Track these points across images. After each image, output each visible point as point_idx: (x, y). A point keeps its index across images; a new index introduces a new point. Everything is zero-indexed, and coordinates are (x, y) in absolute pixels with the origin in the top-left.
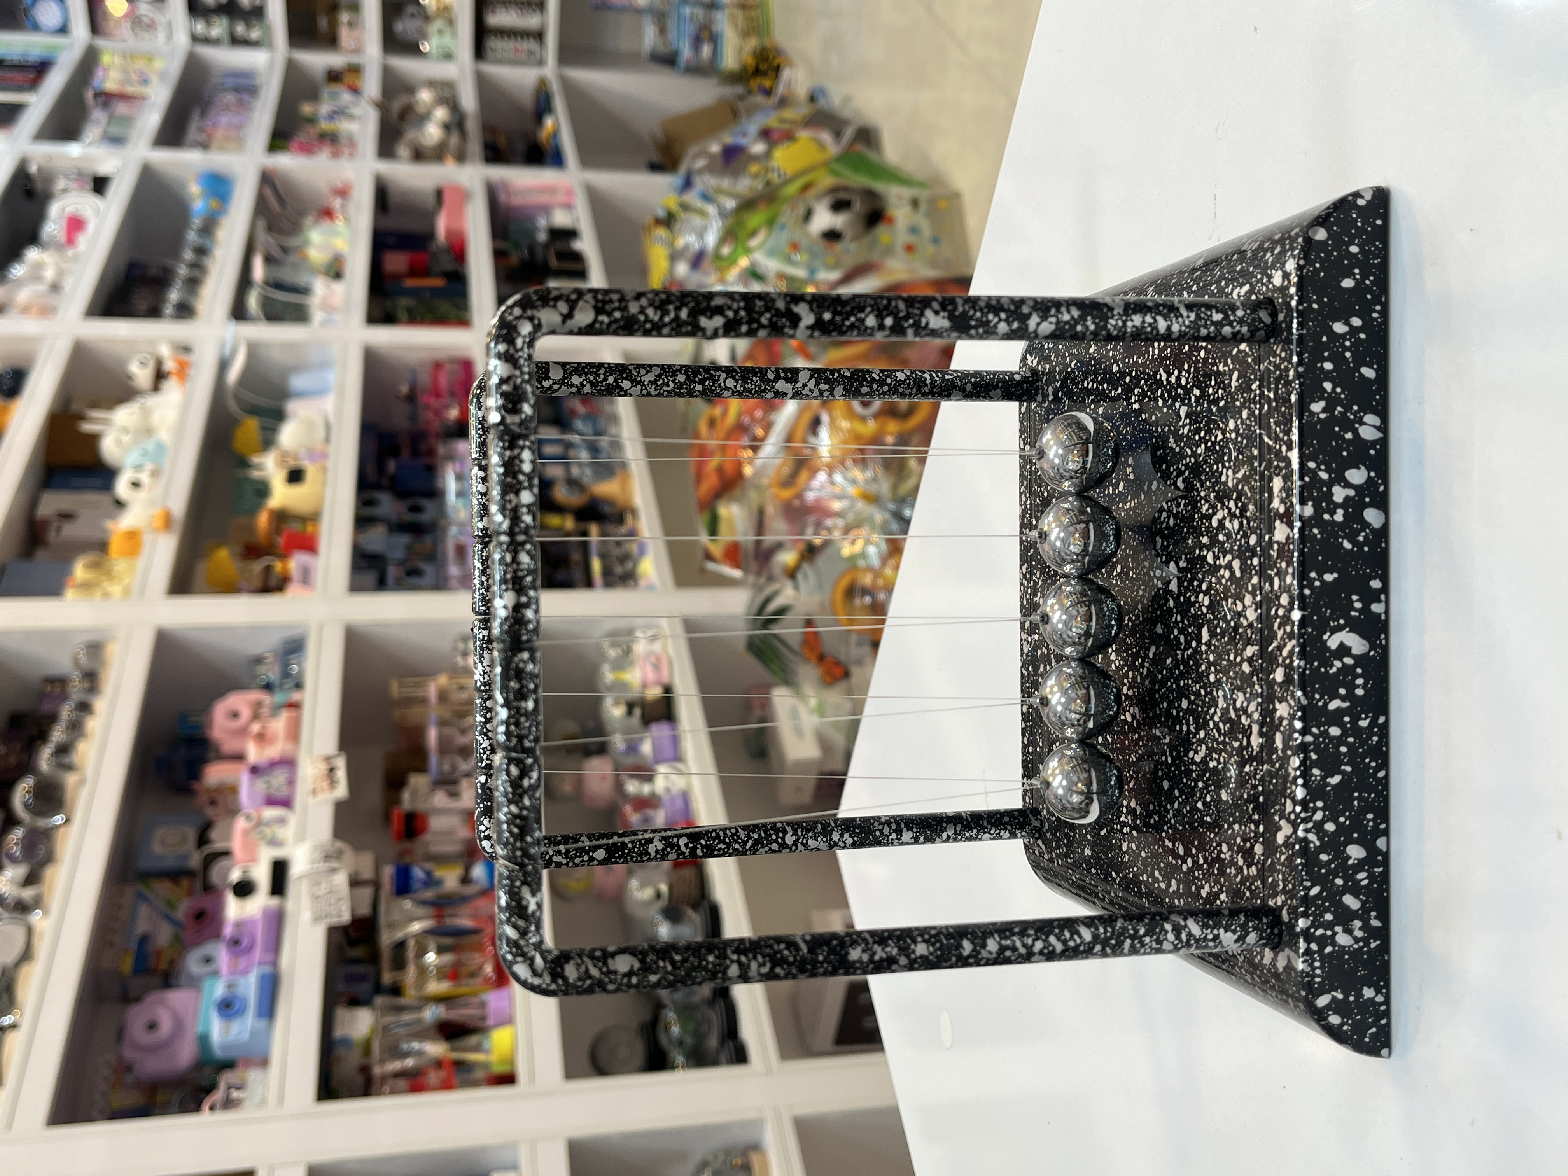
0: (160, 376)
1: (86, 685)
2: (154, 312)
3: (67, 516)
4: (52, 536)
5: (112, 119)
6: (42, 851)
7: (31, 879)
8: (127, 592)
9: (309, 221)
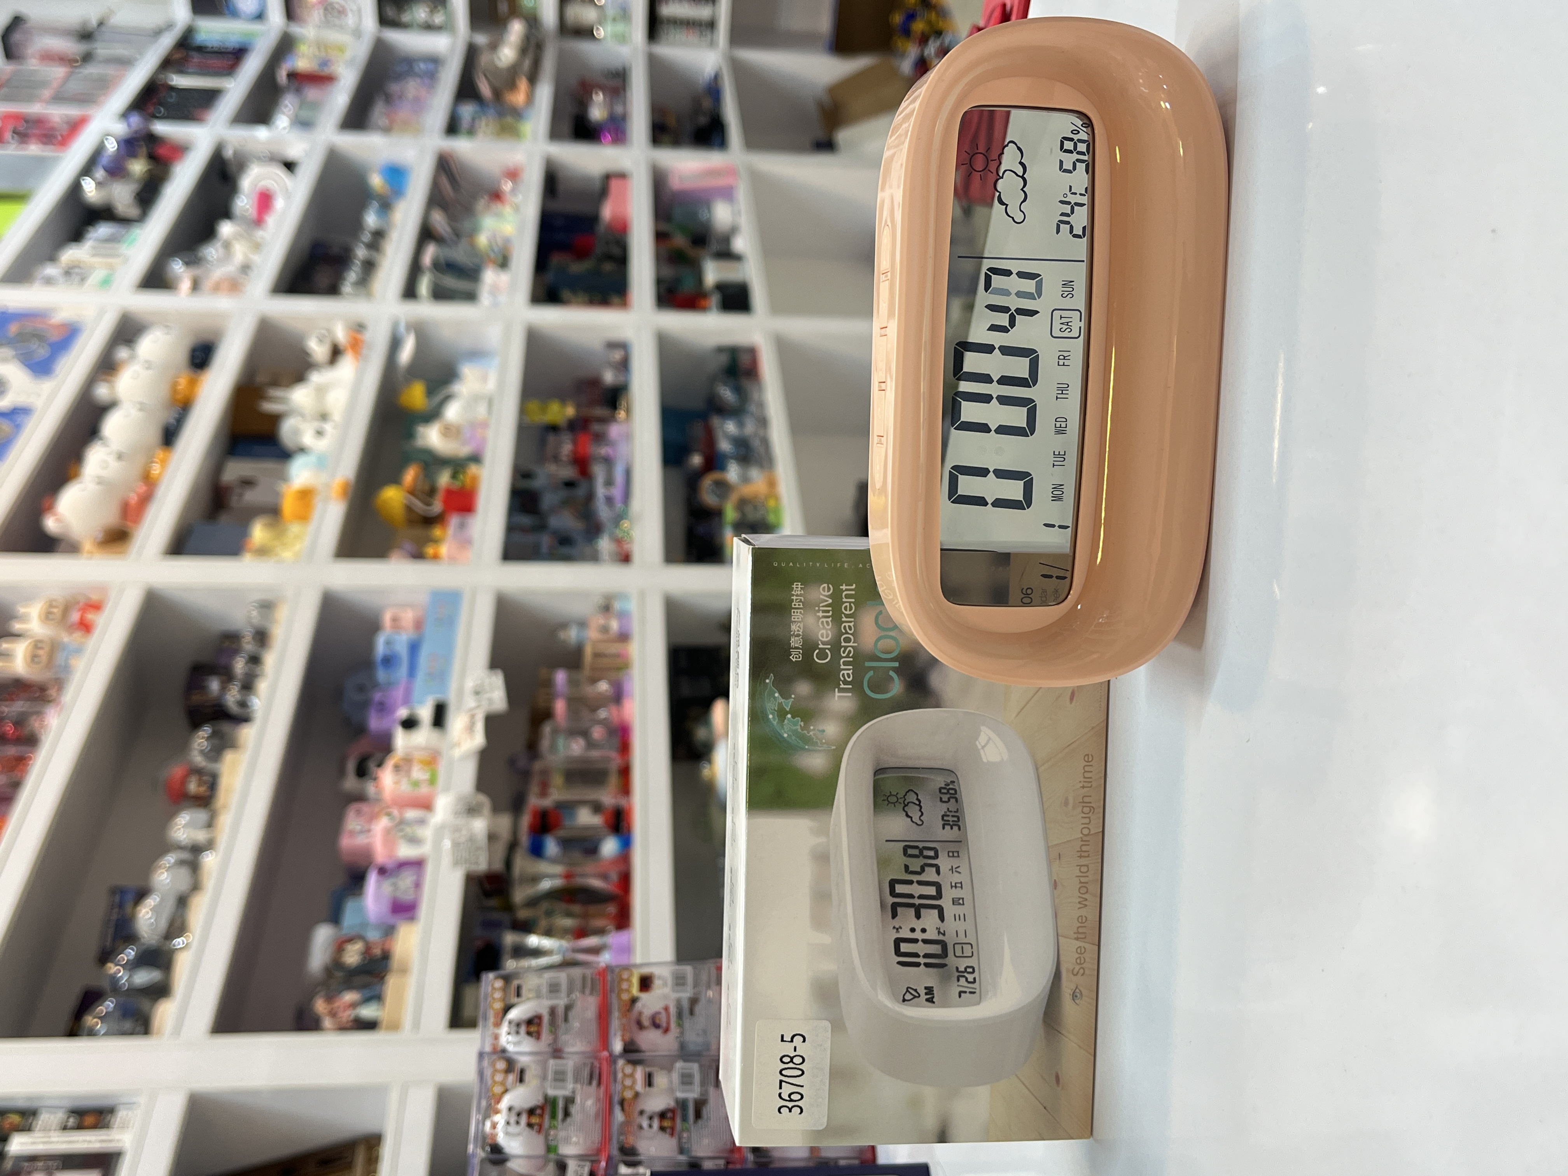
0: (336, 353)
1: (259, 640)
2: (333, 290)
3: (248, 483)
4: (234, 501)
5: (303, 104)
8: (296, 557)
9: (481, 204)
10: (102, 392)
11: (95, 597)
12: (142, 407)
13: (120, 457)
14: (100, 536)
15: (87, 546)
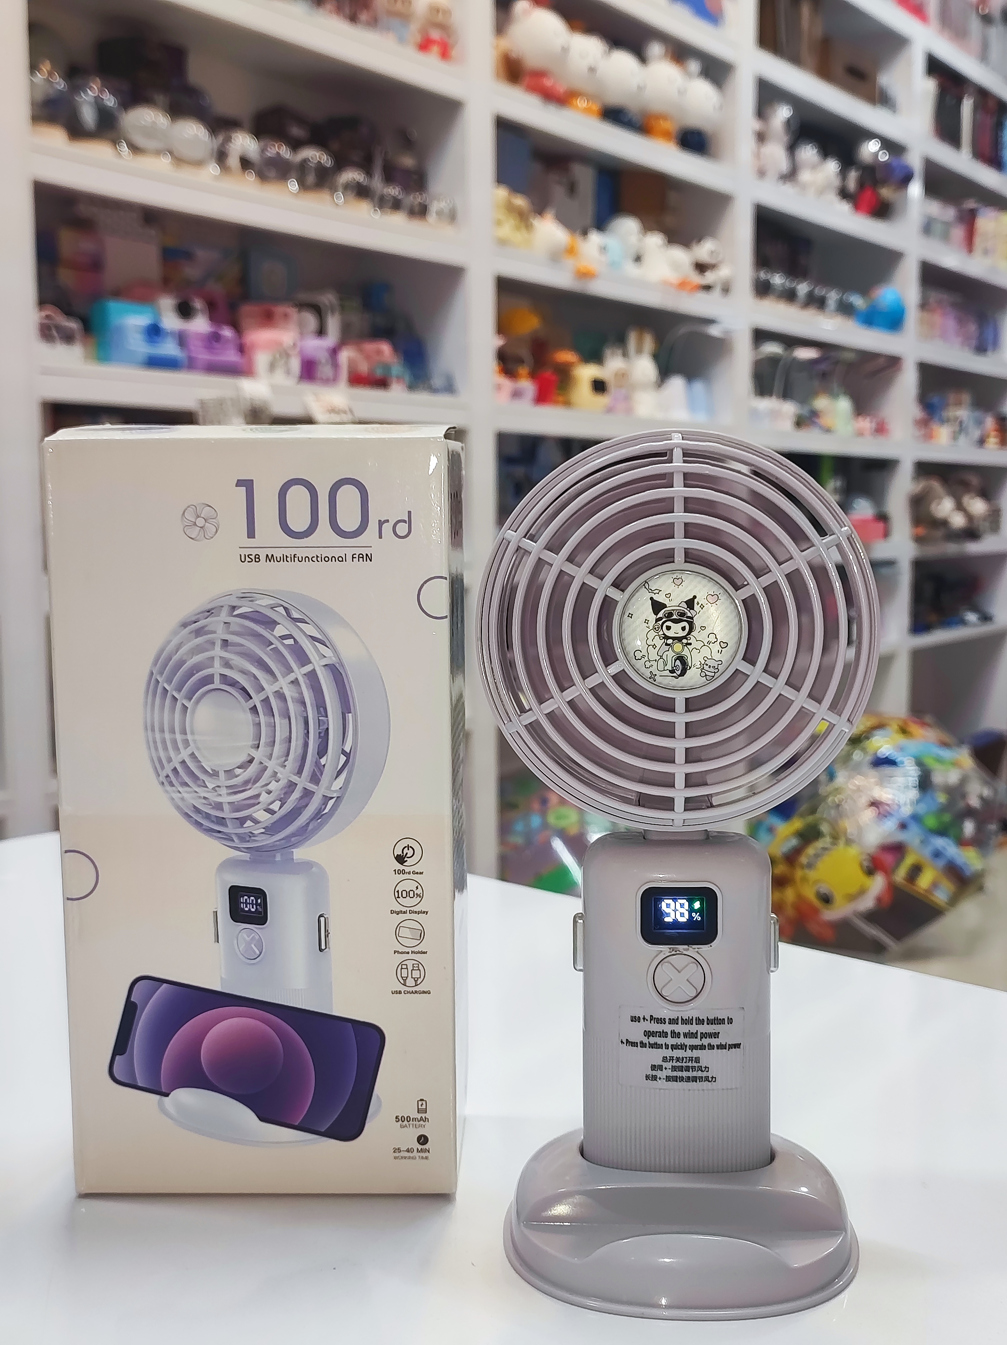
1: (417, 209)
2: (761, 261)
3: (572, 189)
4: (553, 176)
5: (946, 225)
6: (272, 173)
7: (246, 163)
8: (503, 242)
10: (655, 49)
11: (454, 53)
12: (640, 88)
13: (592, 70)
14: (514, 55)
15: (505, 43)
